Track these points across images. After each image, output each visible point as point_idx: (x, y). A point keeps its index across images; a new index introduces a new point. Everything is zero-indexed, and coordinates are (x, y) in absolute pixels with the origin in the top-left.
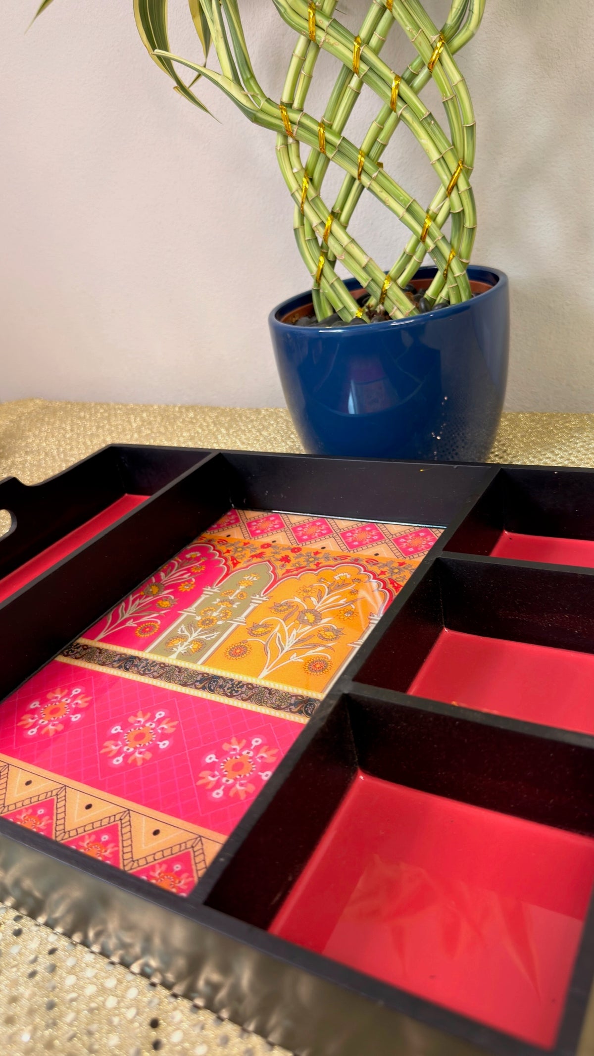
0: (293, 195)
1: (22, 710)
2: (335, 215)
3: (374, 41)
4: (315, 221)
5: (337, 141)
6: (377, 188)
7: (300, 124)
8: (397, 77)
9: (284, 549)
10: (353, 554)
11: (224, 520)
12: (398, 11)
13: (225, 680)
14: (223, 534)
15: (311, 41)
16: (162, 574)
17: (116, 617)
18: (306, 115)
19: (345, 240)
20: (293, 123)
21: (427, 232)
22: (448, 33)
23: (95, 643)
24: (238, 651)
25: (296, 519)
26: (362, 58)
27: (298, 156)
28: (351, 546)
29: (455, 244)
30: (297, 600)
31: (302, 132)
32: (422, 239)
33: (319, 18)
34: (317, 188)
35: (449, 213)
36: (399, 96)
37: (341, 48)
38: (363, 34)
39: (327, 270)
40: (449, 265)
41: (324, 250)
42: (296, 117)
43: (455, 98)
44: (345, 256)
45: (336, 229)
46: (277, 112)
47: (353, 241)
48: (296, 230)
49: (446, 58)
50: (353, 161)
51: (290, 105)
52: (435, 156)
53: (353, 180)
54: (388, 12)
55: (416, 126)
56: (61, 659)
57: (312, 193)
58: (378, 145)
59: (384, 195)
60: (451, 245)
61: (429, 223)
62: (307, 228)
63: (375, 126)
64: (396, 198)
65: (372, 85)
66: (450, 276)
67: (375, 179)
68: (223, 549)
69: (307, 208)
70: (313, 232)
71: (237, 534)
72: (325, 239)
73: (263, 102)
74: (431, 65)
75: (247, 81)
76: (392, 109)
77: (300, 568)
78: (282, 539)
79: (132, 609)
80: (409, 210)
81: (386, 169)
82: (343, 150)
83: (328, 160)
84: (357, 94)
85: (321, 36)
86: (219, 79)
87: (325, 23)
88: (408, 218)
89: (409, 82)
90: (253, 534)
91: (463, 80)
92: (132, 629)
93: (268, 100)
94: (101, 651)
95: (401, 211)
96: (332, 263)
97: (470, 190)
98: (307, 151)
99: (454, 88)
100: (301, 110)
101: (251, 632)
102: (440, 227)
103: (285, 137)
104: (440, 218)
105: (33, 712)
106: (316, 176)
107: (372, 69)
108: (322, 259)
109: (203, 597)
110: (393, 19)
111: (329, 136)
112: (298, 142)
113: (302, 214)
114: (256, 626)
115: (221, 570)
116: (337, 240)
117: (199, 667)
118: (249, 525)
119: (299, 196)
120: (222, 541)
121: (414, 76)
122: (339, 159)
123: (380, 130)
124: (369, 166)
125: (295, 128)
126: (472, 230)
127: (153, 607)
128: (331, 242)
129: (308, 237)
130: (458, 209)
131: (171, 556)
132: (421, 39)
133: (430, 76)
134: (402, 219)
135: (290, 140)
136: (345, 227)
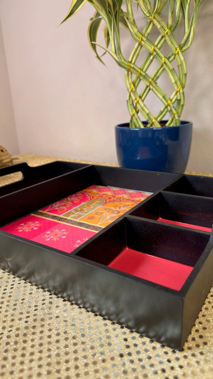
0: (128, 89)
1: (18, 225)
2: (140, 97)
3: (159, 46)
4: (134, 98)
5: (144, 74)
6: (154, 90)
7: (133, 68)
8: (165, 57)
9: (110, 195)
10: (132, 199)
11: (91, 187)
12: (167, 38)
13: (86, 224)
14: (90, 191)
15: (140, 44)
16: (69, 198)
17: (52, 207)
18: (135, 66)
19: (142, 105)
20: (131, 67)
21: (169, 105)
22: (181, 46)
23: (45, 212)
24: (91, 218)
25: (115, 189)
26: (155, 50)
27: (131, 78)
28: (132, 197)
29: (177, 109)
30: (112, 208)
31: (134, 70)
32: (166, 107)
33: (143, 38)
34: (136, 88)
35: (176, 100)
36: (165, 62)
37: (149, 47)
38: (156, 44)
39: (136, 114)
40: (174, 116)
41: (135, 108)
42: (132, 66)
43: (182, 65)
44: (142, 110)
45: (140, 101)
46: (127, 63)
47: (145, 106)
48: (127, 101)
49: (180, 53)
50: (148, 81)
51: (131, 62)
52: (173, 81)
53: (147, 87)
54: (164, 38)
55: (169, 72)
56: (32, 215)
57: (134, 89)
58: (156, 77)
59: (156, 92)
60: (176, 110)
61: (169, 102)
62: (131, 101)
63: (156, 71)
64: (160, 93)
65: (157, 58)
66: (174, 120)
67: (154, 87)
68: (90, 194)
69: (132, 94)
70: (133, 102)
71: (94, 191)
72: (136, 105)
73: (123, 60)
74: (175, 55)
75: (119, 54)
76: (162, 66)
77: (114, 201)
78: (109, 193)
79: (57, 205)
80: (164, 97)
81: (158, 84)
82: (146, 77)
83: (140, 80)
84: (152, 61)
85: (143, 43)
86: (111, 52)
87: (145, 39)
88: (163, 100)
89: (168, 59)
90: (100, 191)
91: (184, 60)
92: (57, 210)
93: (124, 60)
94: (46, 214)
95: (161, 97)
96: (137, 112)
97: (183, 93)
98: (134, 77)
99: (181, 62)
100: (134, 64)
101: (96, 214)
102: (173, 104)
103: (128, 71)
104: (173, 101)
105: (21, 226)
106: (136, 85)
107: (157, 54)
108: (134, 111)
109: (81, 205)
110: (165, 40)
111: (142, 72)
112: (131, 73)
113: (130, 96)
114: (97, 213)
115: (88, 199)
116: (140, 105)
117: (78, 220)
118: (99, 189)
119: (130, 90)
120: (90, 192)
121: (170, 57)
122: (144, 80)
123: (158, 72)
124: (153, 83)
125: (131, 69)
126: (183, 105)
127: (65, 205)
128: (138, 105)
129: (131, 103)
130: (179, 98)
131: (73, 194)
132: (173, 46)
133: (174, 58)
134: (161, 100)
135: (130, 73)
136: (143, 101)
